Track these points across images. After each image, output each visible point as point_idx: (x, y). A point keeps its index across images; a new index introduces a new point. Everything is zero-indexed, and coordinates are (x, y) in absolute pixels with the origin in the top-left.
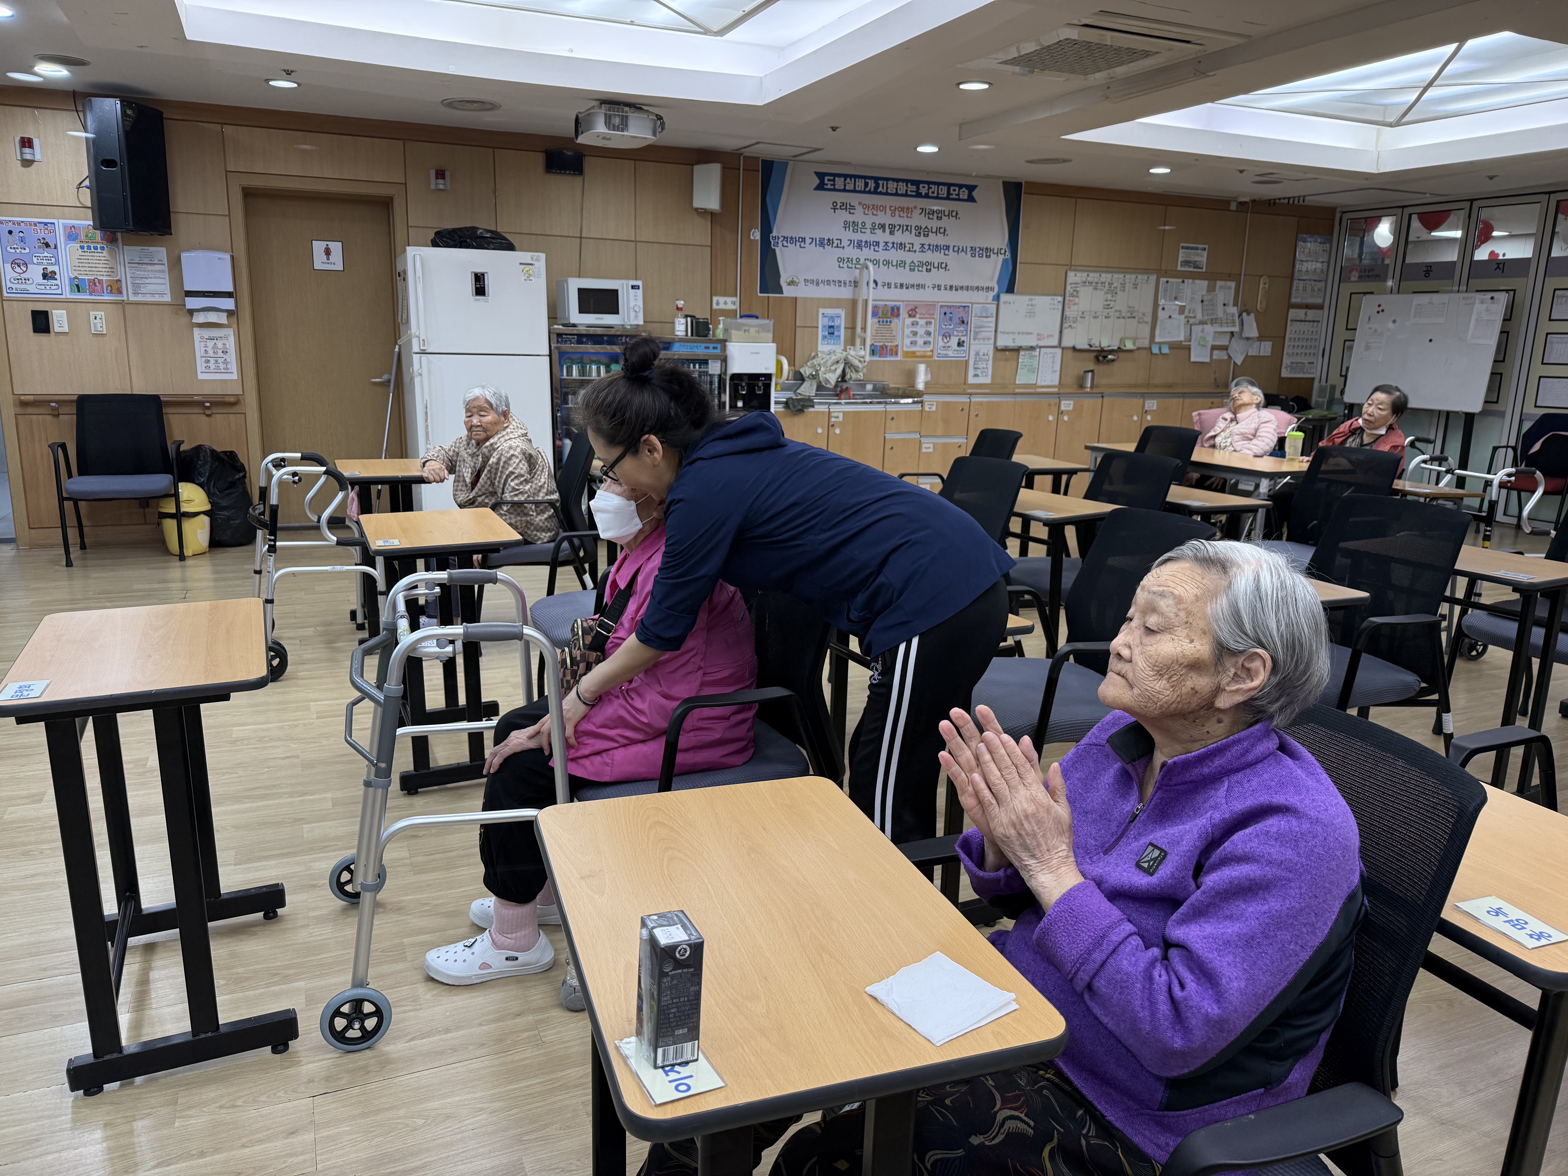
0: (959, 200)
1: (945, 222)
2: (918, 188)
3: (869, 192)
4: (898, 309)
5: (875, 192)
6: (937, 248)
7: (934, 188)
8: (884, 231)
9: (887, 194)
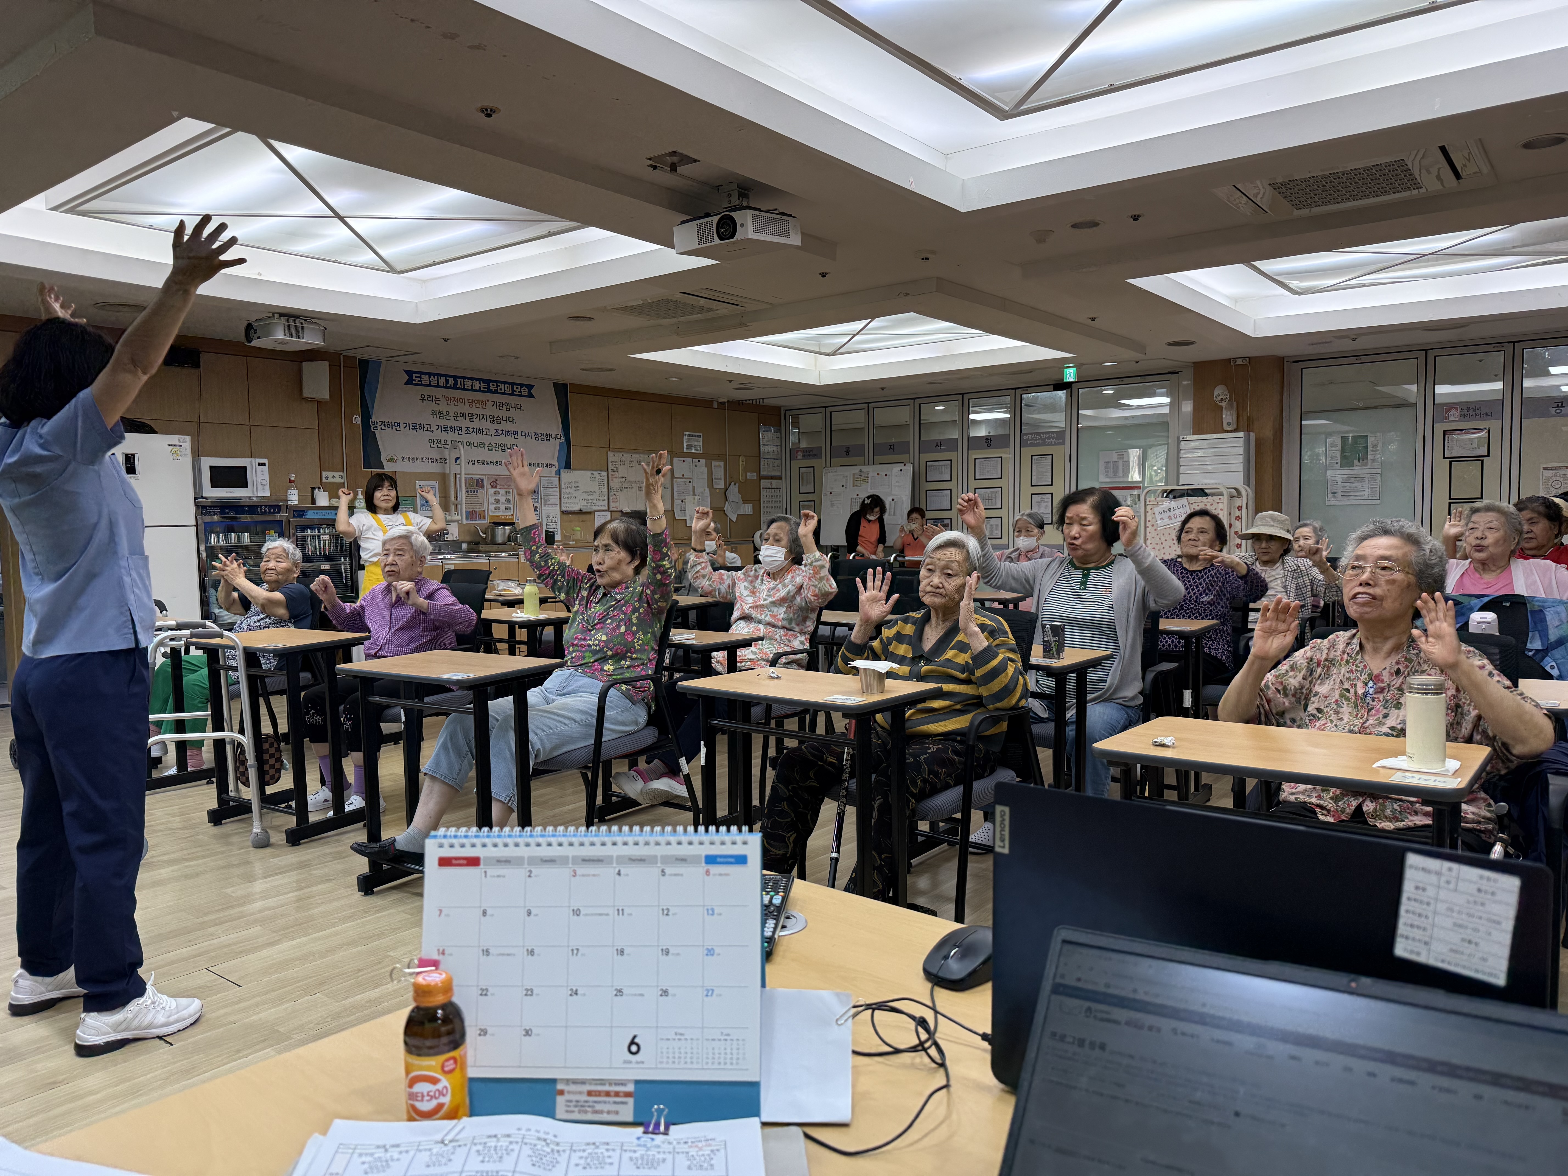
0: (521, 396)
1: (512, 413)
2: (489, 386)
3: (450, 387)
4: (482, 481)
5: (455, 387)
6: (508, 433)
7: (501, 386)
8: (465, 418)
9: (464, 389)
